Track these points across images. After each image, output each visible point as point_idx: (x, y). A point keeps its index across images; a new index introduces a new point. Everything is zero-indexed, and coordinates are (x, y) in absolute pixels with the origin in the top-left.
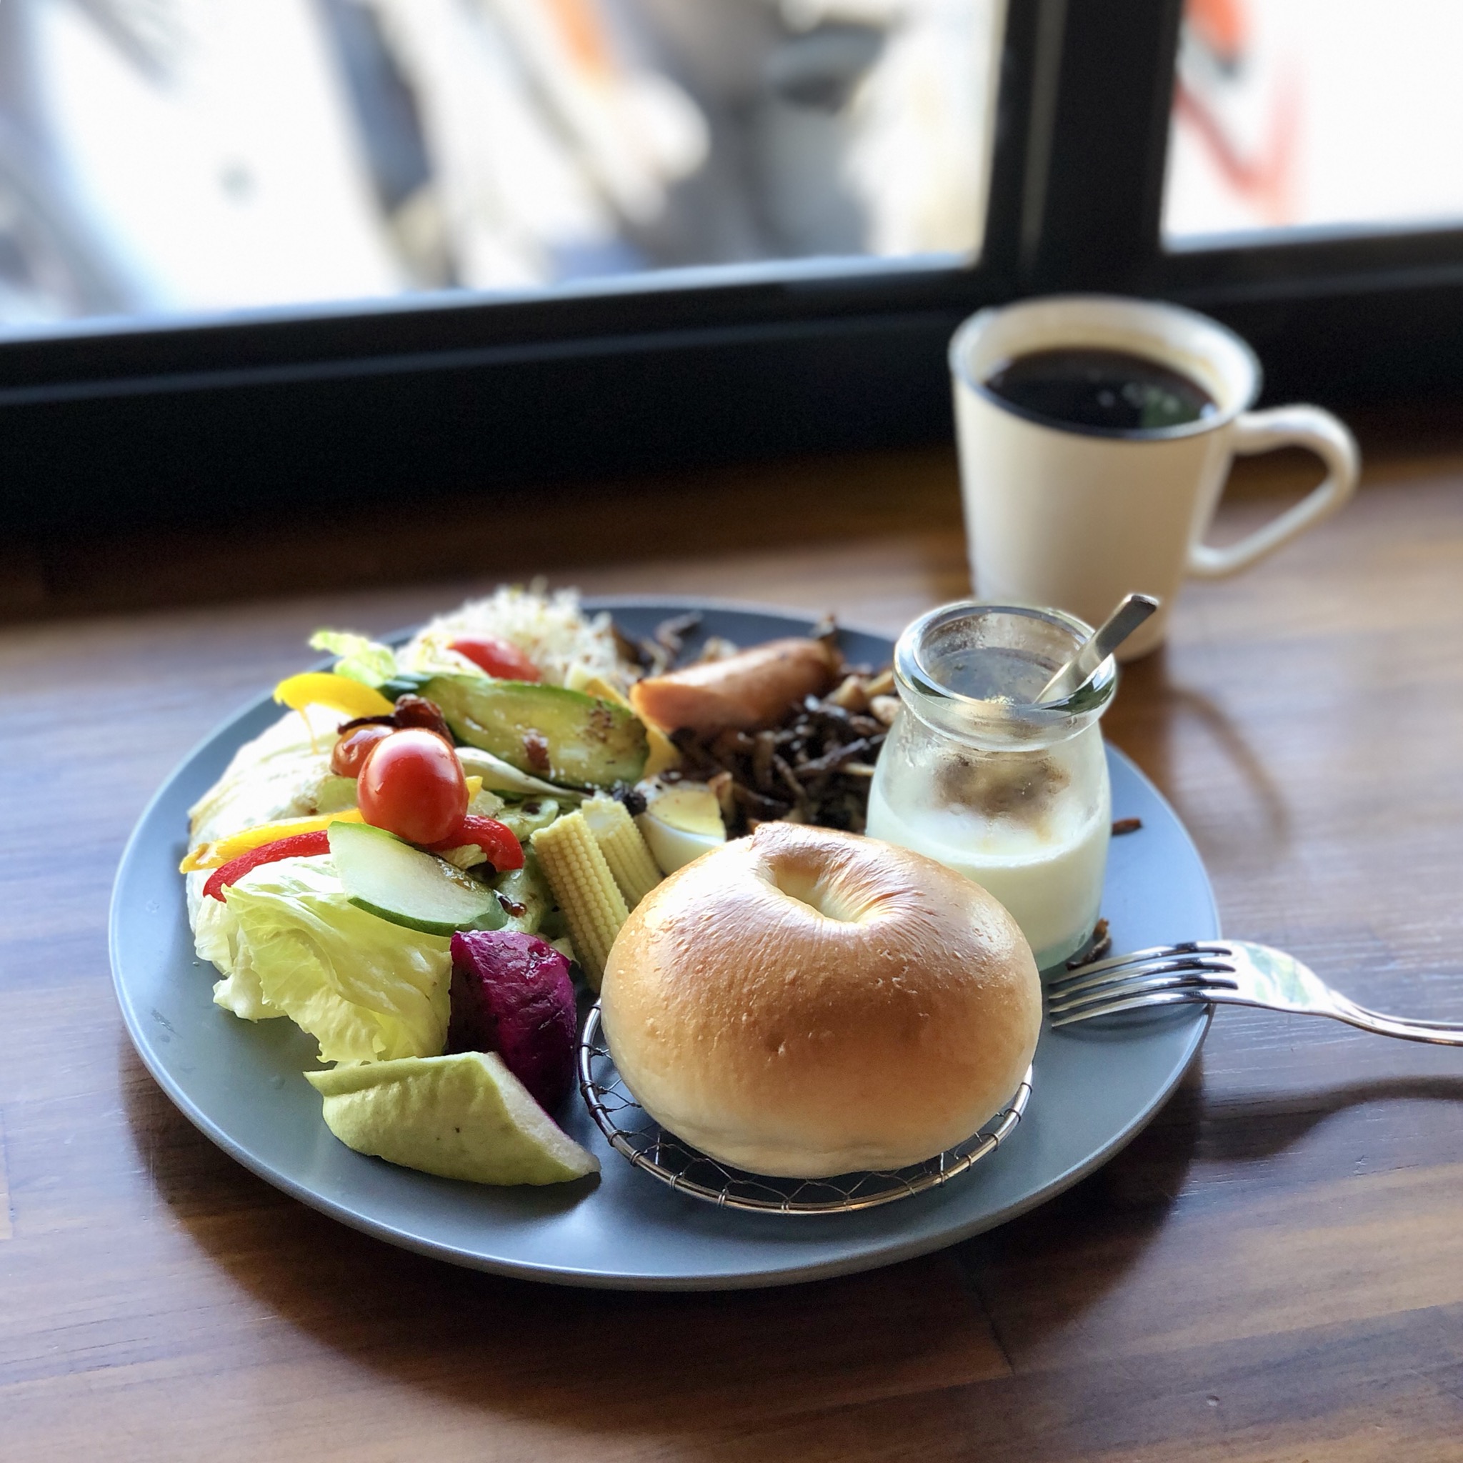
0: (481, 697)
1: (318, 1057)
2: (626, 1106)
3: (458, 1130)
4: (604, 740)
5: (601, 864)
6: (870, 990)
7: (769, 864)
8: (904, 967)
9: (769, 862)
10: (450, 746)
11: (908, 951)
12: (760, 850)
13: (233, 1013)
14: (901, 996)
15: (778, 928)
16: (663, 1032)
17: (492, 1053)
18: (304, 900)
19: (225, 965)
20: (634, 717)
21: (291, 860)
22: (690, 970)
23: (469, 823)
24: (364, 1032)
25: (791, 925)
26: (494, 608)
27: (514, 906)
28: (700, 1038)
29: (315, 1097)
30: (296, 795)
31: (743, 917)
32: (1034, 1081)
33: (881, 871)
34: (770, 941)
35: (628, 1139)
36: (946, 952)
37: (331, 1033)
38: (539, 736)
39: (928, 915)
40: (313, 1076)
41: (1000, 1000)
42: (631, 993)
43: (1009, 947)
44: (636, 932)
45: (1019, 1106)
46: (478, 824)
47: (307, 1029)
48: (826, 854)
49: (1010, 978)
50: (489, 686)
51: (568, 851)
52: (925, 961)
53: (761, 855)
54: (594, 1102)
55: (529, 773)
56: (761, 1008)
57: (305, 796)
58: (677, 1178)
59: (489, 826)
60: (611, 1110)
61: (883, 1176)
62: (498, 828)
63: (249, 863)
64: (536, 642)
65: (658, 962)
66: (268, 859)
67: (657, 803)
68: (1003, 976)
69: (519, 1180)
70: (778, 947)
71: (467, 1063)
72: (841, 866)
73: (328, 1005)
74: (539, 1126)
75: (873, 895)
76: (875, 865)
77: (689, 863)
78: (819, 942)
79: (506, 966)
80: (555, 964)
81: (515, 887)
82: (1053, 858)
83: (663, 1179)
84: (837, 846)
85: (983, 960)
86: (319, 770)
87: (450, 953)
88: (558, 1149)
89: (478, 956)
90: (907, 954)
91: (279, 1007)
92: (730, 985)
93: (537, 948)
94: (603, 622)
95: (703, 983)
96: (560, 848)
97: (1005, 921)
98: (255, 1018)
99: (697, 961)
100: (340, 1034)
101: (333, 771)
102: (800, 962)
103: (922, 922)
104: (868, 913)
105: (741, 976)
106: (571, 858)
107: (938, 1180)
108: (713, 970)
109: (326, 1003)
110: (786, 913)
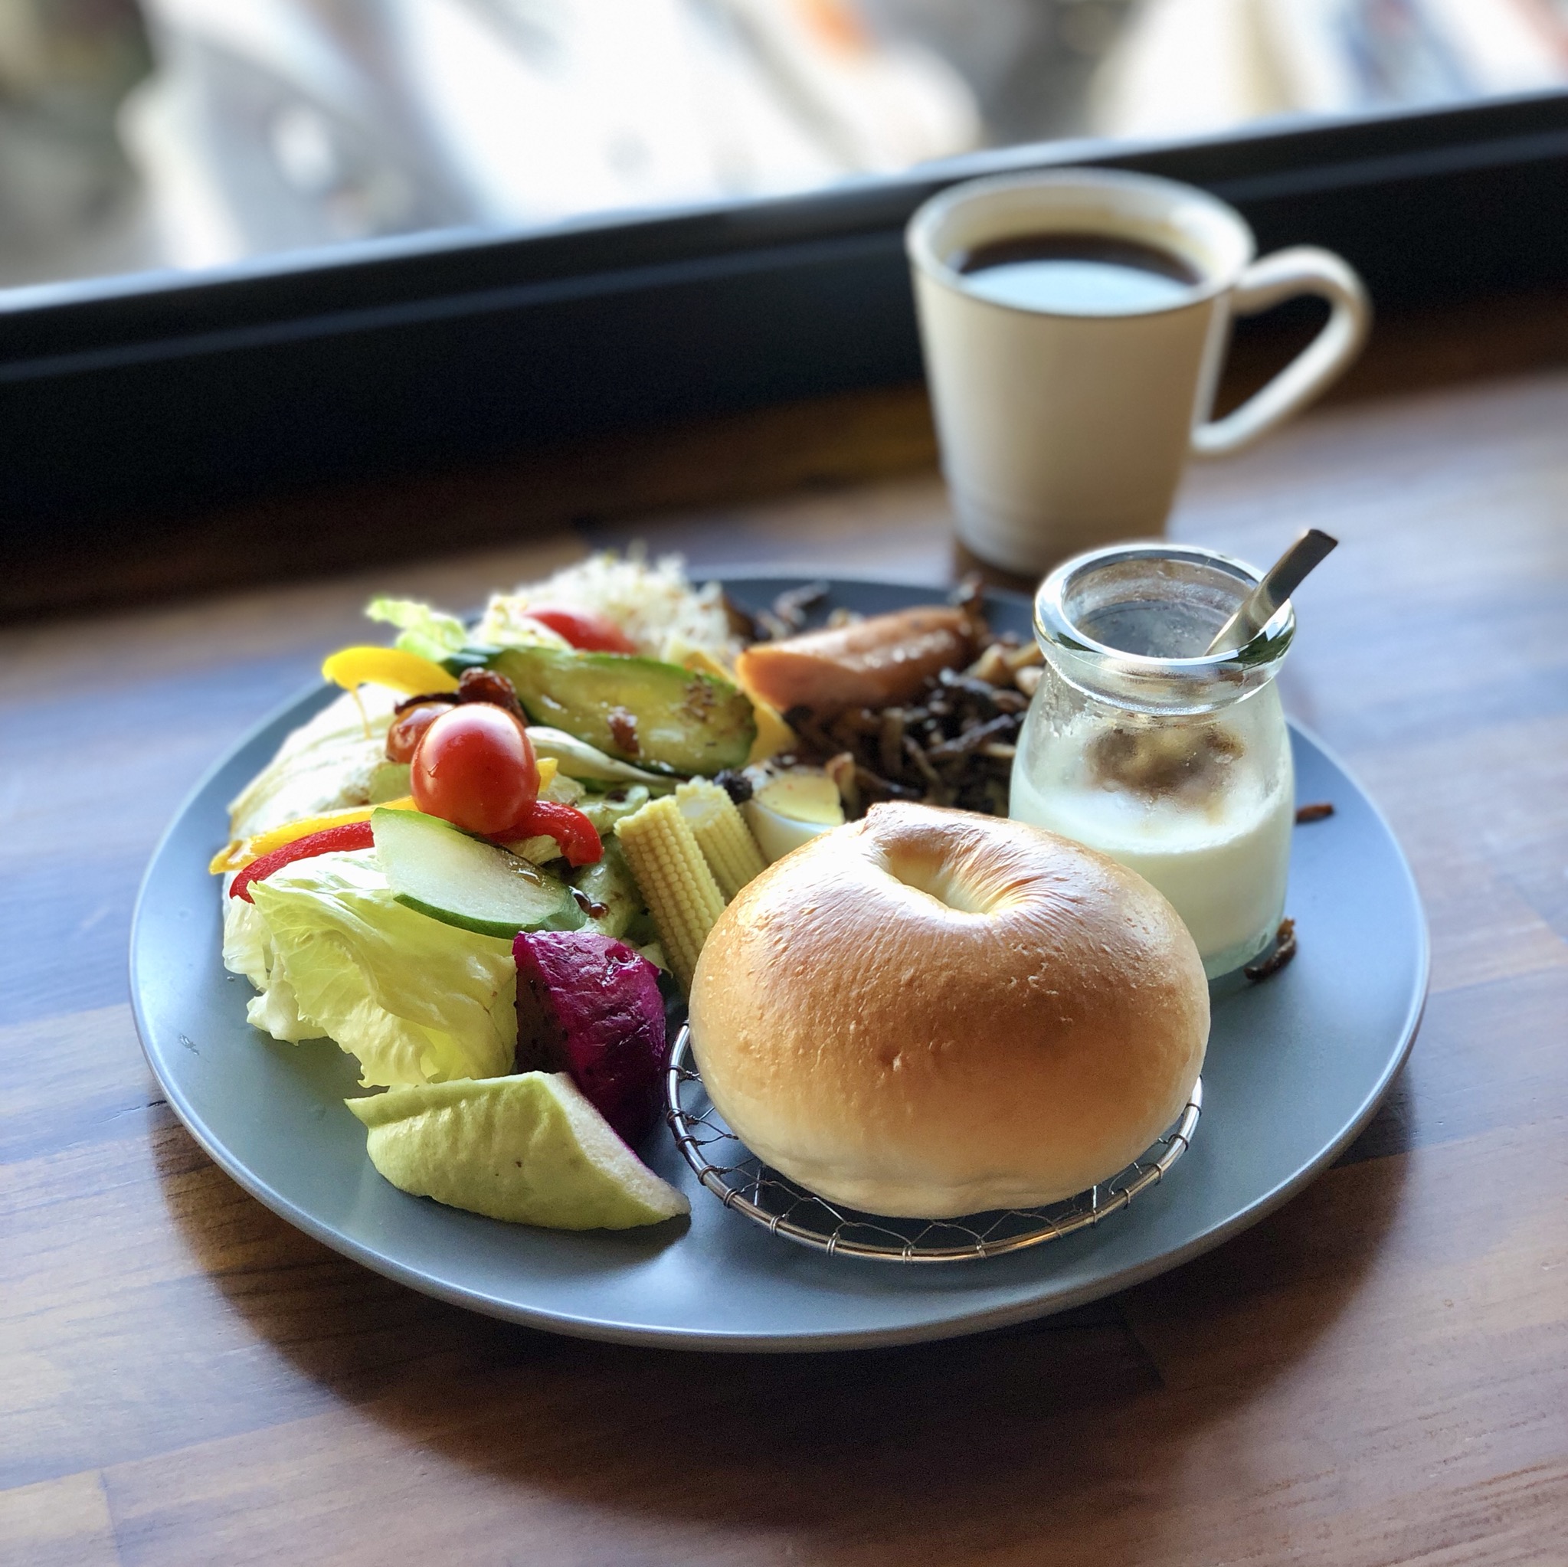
0: (560, 671)
1: (359, 1081)
2: (720, 1138)
3: (519, 1164)
4: (703, 720)
5: (695, 858)
6: (1002, 991)
7: (884, 849)
8: (1042, 964)
9: (883, 847)
10: (520, 725)
11: (1046, 945)
12: (872, 834)
13: (268, 1034)
14: (1039, 998)
15: (892, 921)
16: (758, 1046)
17: (560, 1074)
18: (342, 897)
19: (259, 979)
20: (738, 693)
21: (331, 855)
22: (789, 973)
23: (539, 810)
24: (411, 1049)
25: (907, 917)
26: (585, 576)
27: (593, 906)
28: (801, 1051)
29: (358, 1129)
30: (346, 785)
31: (851, 909)
32: (1204, 1100)
33: (1015, 855)
34: (883, 936)
35: (722, 1176)
36: (1092, 945)
37: (374, 1051)
38: (627, 713)
39: (1069, 902)
40: (355, 1104)
41: (1159, 1002)
42: (722, 1002)
43: (1168, 940)
44: (728, 932)
45: (1188, 1130)
46: (550, 811)
47: (348, 1049)
48: (950, 837)
49: (1170, 977)
50: (569, 659)
51: (657, 842)
52: (1067, 957)
53: (874, 839)
54: (683, 1133)
55: (614, 756)
56: (871, 1014)
57: (355, 785)
58: (779, 1220)
59: (562, 813)
60: (702, 1143)
61: (1024, 1215)
62: (572, 815)
63: (284, 858)
64: (632, 613)
65: (752, 964)
66: (306, 853)
67: (766, 789)
68: (1162, 973)
69: (593, 1224)
70: (892, 942)
71: (529, 1084)
72: (969, 850)
73: (370, 1020)
74: (616, 1158)
75: (1006, 882)
76: (1009, 847)
77: (791, 851)
78: (941, 936)
79: (578, 972)
80: (637, 971)
81: (597, 885)
82: (1226, 842)
83: (763, 1222)
84: (964, 827)
85: (1138, 957)
86: (373, 756)
87: (513, 957)
88: (638, 1186)
89: (543, 959)
90: (1045, 948)
91: (316, 1022)
92: (836, 988)
93: (617, 953)
94: (712, 593)
95: (803, 987)
96: (648, 838)
97: (1163, 911)
98: (293, 1037)
99: (796, 961)
100: (383, 1053)
101: (388, 757)
102: (918, 960)
103: (1063, 911)
104: (1001, 902)
105: (848, 978)
106: (661, 850)
107: (1088, 1221)
108: (815, 972)
109: (368, 1018)
110: (903, 904)
